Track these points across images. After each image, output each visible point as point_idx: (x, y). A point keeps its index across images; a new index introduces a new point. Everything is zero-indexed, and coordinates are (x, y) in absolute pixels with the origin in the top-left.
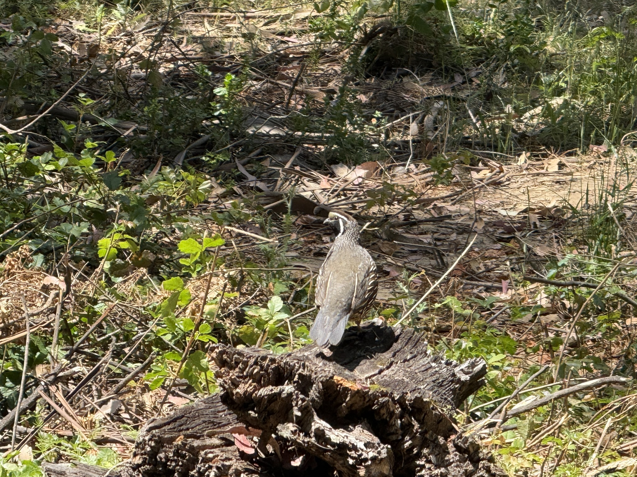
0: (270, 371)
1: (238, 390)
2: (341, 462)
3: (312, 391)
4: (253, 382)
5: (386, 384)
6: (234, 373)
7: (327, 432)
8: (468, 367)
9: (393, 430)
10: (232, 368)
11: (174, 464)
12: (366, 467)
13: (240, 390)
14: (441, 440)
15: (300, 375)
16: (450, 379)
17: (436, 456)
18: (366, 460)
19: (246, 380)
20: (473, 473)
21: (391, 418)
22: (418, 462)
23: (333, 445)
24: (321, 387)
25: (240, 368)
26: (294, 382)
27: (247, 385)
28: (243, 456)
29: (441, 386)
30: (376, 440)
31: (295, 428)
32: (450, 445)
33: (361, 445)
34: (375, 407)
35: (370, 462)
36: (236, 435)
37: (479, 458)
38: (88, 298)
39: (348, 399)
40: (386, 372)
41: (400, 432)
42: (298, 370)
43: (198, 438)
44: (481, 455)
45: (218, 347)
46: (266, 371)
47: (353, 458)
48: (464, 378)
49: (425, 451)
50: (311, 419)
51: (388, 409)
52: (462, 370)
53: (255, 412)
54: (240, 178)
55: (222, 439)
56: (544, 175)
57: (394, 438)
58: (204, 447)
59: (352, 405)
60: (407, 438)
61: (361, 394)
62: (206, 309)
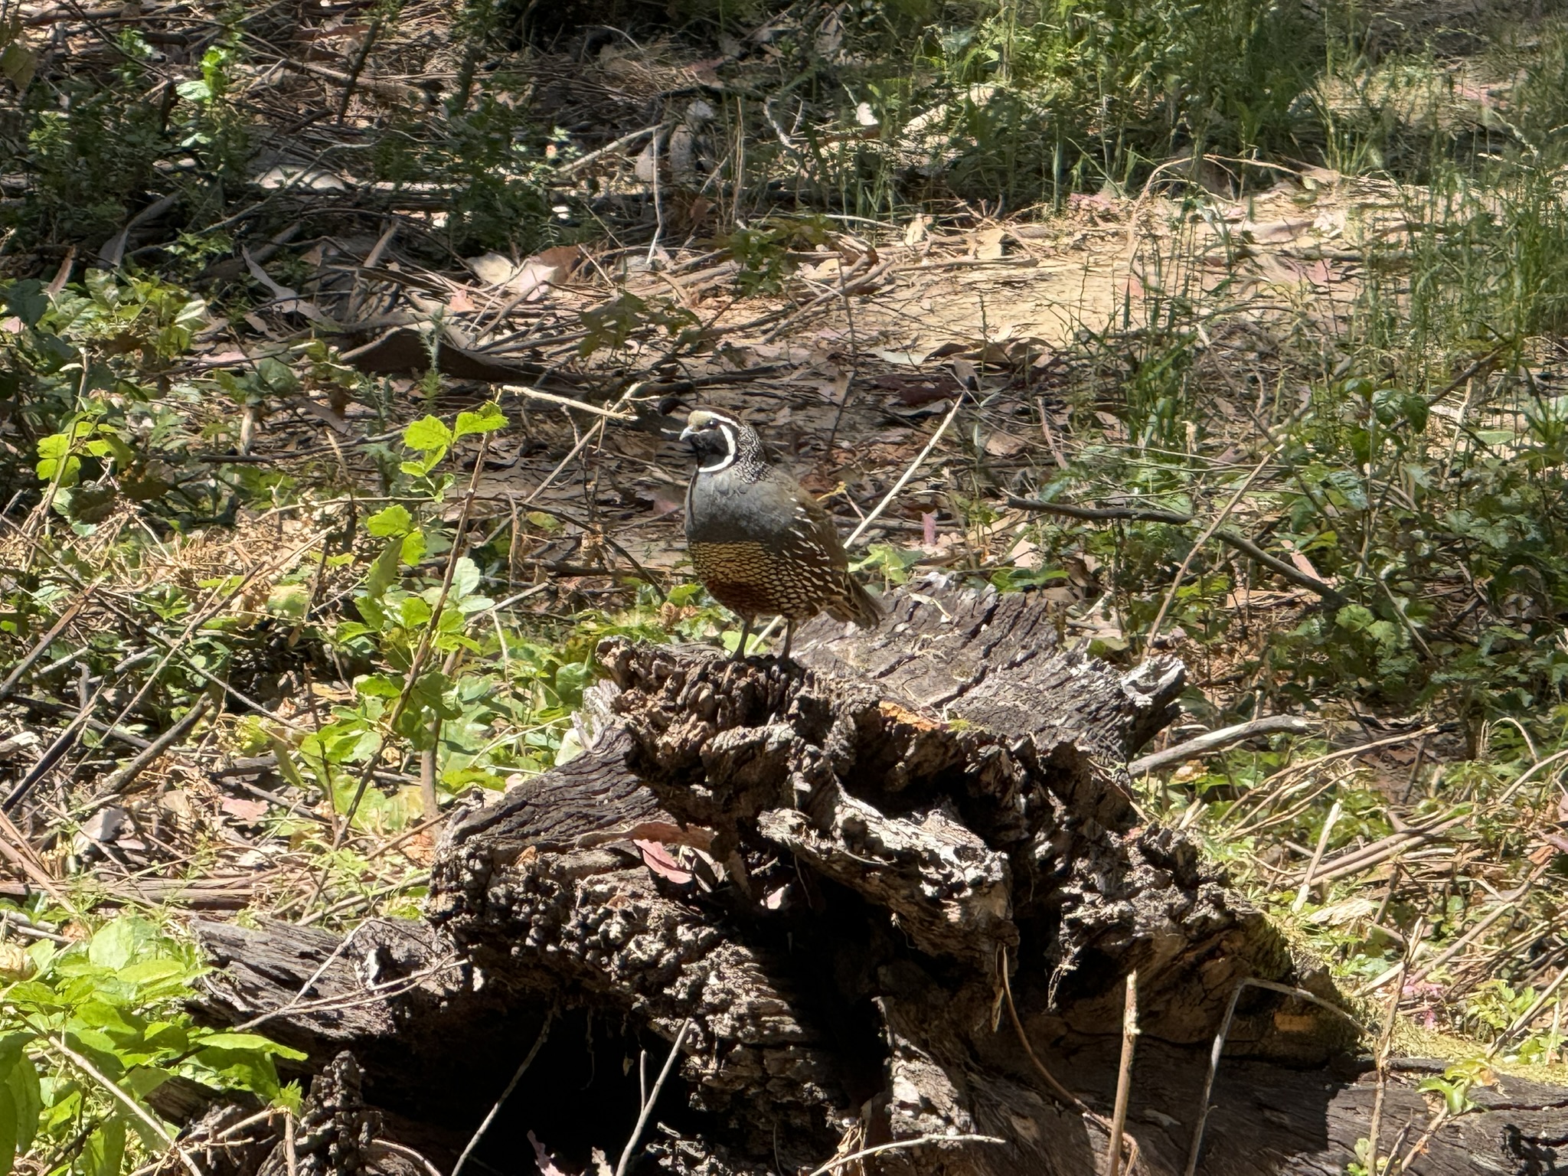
0: (735, 692)
1: (666, 738)
2: (904, 892)
3: (830, 736)
4: (699, 719)
5: (978, 717)
6: (656, 702)
7: (872, 826)
8: (1147, 676)
9: (1009, 818)
10: (650, 689)
11: (526, 909)
12: (963, 902)
13: (673, 737)
14: (1113, 838)
15: (803, 700)
16: (1114, 702)
17: (1105, 874)
18: (960, 886)
19: (684, 715)
20: (1186, 910)
21: (1004, 791)
22: (1066, 890)
23: (888, 854)
24: (853, 726)
25: (668, 690)
26: (790, 718)
27: (688, 726)
28: (665, 888)
29: (1095, 719)
30: (978, 842)
31: (799, 820)
32: (1133, 851)
33: (947, 853)
34: (971, 769)
35: (969, 892)
36: (644, 844)
37: (1198, 877)
38: (16, 573)
39: (910, 751)
40: (974, 692)
41: (1025, 822)
42: (797, 690)
43: (562, 851)
44: (1200, 870)
45: (617, 644)
46: (728, 693)
47: (932, 882)
48: (1143, 700)
49: (1080, 864)
50: (835, 799)
51: (1000, 771)
52: (1134, 683)
53: (707, 787)
54: (258, 295)
56: (972, 267)
57: (1012, 835)
58: (582, 871)
59: (918, 765)
60: (1041, 835)
61: (939, 740)
62: (280, 595)
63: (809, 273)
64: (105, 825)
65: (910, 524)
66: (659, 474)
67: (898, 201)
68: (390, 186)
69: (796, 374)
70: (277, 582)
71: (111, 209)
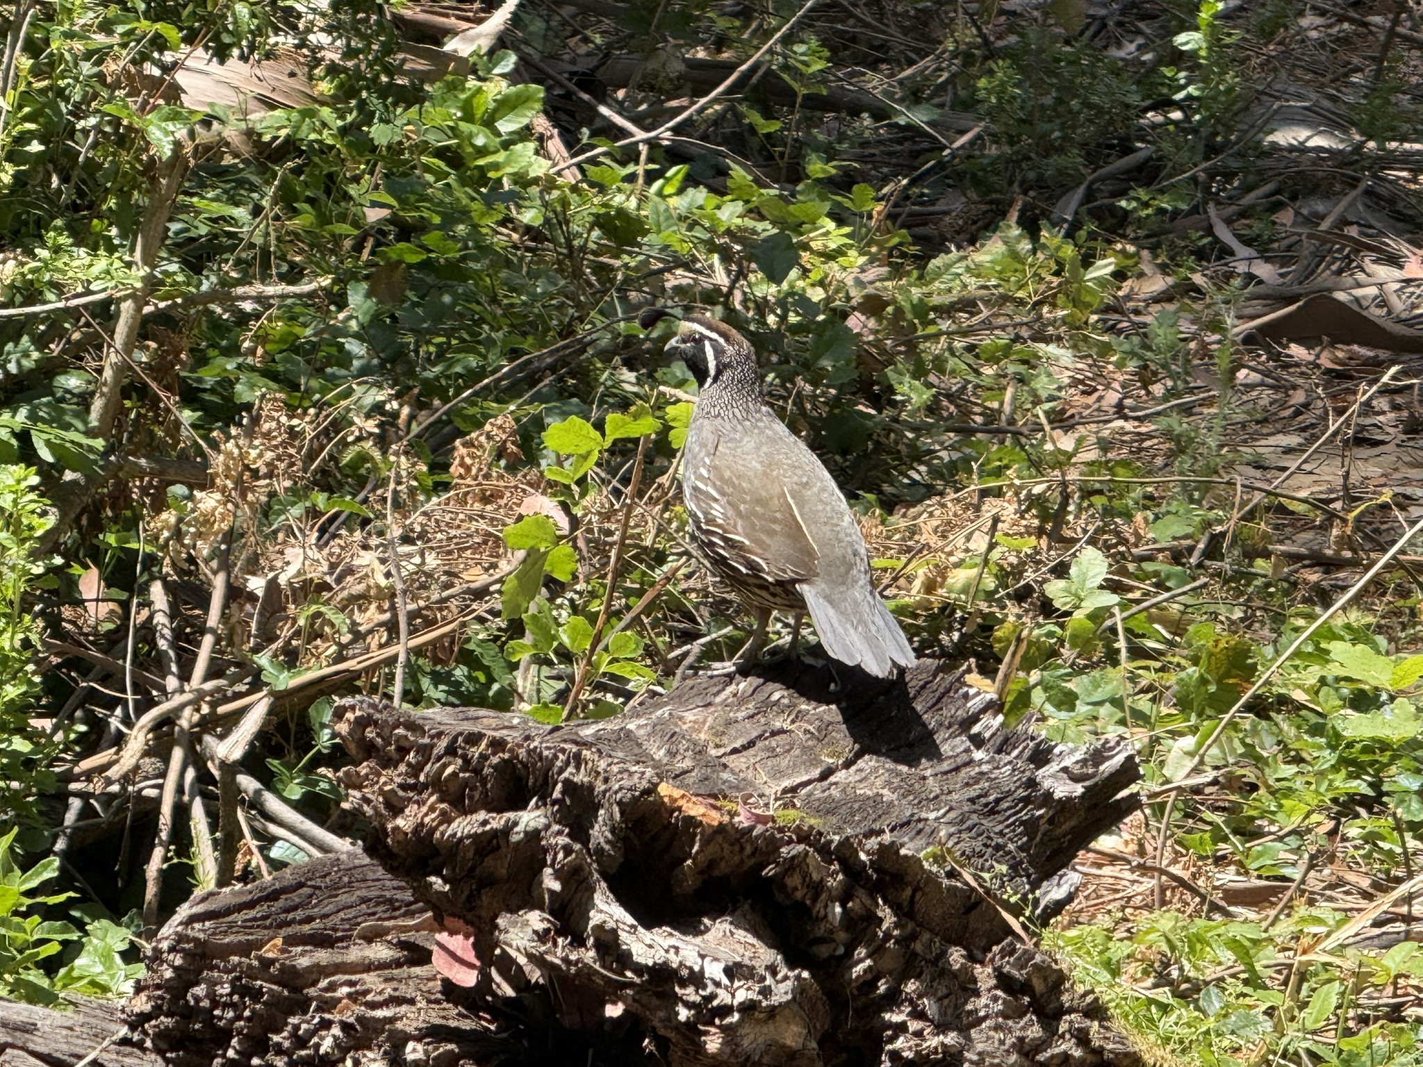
0: (486, 771)
1: (400, 822)
2: (661, 1014)
3: (597, 827)
4: (441, 800)
5: (827, 808)
6: (392, 778)
7: (623, 936)
8: (1084, 762)
9: (821, 931)
10: (388, 763)
12: (726, 1030)
13: (406, 821)
14: (957, 958)
15: (567, 782)
16: (1022, 793)
17: (940, 1000)
18: (726, 1010)
19: (424, 796)
20: (1040, 1046)
21: (815, 899)
22: (887, 1016)
23: (639, 969)
24: (617, 816)
25: (409, 765)
26: (554, 803)
27: (424, 809)
28: (451, 991)
29: (993, 812)
30: (766, 955)
31: (546, 925)
32: (985, 972)
33: (714, 971)
34: (770, 871)
35: (736, 1017)
36: (443, 937)
37: (1062, 1006)
39: (696, 848)
41: (842, 936)
42: (561, 771)
43: (329, 943)
44: (1065, 998)
45: (353, 708)
46: (477, 771)
47: (688, 1005)
48: (1063, 789)
49: (909, 987)
50: (589, 904)
52: (1065, 770)
53: (446, 881)
55: (402, 945)
57: (823, 951)
59: (712, 864)
60: (861, 952)
61: (730, 836)
62: (959, 577)
70: (957, 565)
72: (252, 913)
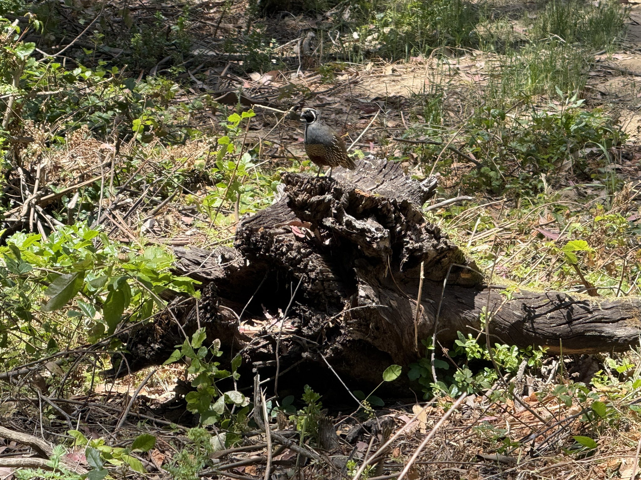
0: (317, 186)
1: (298, 198)
2: (362, 240)
3: (342, 198)
4: (307, 193)
5: (382, 193)
6: (295, 189)
7: (353, 222)
8: (427, 183)
9: (390, 221)
10: (294, 185)
11: (261, 244)
12: (377, 243)
13: (300, 198)
14: (418, 226)
15: (335, 188)
16: (418, 190)
17: (415, 235)
18: (377, 238)
19: (303, 192)
20: (437, 245)
21: (389, 213)
22: (405, 240)
23: (358, 229)
24: (348, 195)
25: (299, 186)
26: (331, 193)
27: (304, 195)
28: (298, 239)
29: (413, 194)
30: (381, 227)
31: (334, 220)
32: (423, 229)
33: (373, 229)
34: (380, 207)
35: (379, 240)
36: (292, 227)
37: (440, 236)
39: (363, 202)
40: (381, 187)
41: (394, 222)
42: (333, 186)
43: (271, 228)
46: (315, 186)
47: (369, 237)
48: (426, 189)
49: (409, 233)
50: (343, 215)
51: (387, 208)
52: (424, 185)
53: (309, 211)
54: (192, 83)
55: (284, 229)
57: (391, 225)
58: (276, 234)
59: (365, 206)
60: (398, 225)
61: (371, 199)
62: (197, 163)
63: (340, 78)
64: (150, 223)
65: (367, 145)
66: (299, 131)
67: (364, 59)
68: (228, 54)
69: (337, 105)
70: (197, 159)
71: (153, 60)
72: (254, 222)
